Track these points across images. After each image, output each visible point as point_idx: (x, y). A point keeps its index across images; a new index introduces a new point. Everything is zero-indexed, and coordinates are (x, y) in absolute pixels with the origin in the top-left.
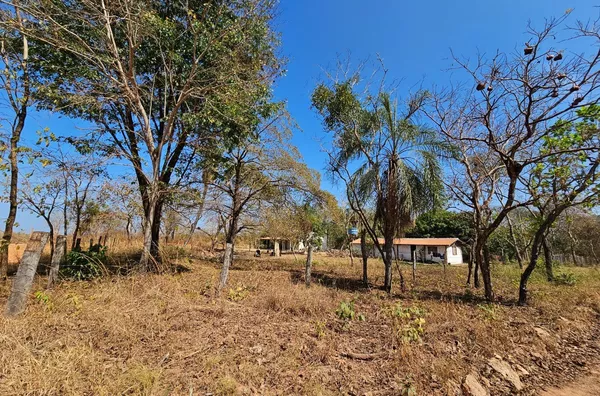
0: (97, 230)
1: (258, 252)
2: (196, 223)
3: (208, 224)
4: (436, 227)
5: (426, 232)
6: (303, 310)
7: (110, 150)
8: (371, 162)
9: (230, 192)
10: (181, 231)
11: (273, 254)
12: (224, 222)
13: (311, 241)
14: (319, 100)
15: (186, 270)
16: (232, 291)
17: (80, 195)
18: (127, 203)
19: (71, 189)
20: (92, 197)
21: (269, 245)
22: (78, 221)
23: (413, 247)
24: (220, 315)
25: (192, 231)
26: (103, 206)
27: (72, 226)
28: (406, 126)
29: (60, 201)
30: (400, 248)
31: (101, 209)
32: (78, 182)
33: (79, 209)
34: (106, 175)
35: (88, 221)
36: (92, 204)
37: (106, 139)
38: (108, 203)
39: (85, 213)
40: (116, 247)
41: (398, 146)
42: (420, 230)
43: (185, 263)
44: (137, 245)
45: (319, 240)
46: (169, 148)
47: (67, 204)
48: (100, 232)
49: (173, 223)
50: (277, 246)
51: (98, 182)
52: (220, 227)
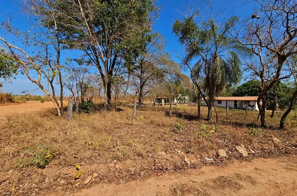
0: (89, 95)
1: (154, 104)
2: (126, 91)
3: (131, 91)
4: (252, 91)
5: (245, 93)
6: (163, 125)
7: (89, 62)
8: (203, 59)
9: (139, 77)
10: (121, 94)
11: (161, 105)
12: (138, 90)
13: (180, 98)
14: (176, 29)
15: (122, 110)
16: (138, 118)
17: (81, 81)
18: (98, 83)
19: (78, 79)
20: (85, 81)
21: (159, 100)
22: (82, 91)
23: (236, 101)
24: (132, 125)
25: (125, 94)
26: (90, 84)
27: (80, 93)
28: (223, 38)
29: (75, 83)
30: (228, 101)
31: (89, 86)
32: (79, 75)
33: (81, 86)
34: (89, 73)
35: (85, 91)
36: (85, 84)
37: (87, 58)
38: (91, 83)
39: (84, 88)
40: (96, 101)
41: (218, 49)
42: (242, 92)
43: (121, 107)
44: (103, 100)
45: (184, 98)
46: (111, 60)
47: (77, 84)
48: (90, 95)
49: (117, 91)
50: (163, 101)
51: (87, 75)
52: (137, 93)
